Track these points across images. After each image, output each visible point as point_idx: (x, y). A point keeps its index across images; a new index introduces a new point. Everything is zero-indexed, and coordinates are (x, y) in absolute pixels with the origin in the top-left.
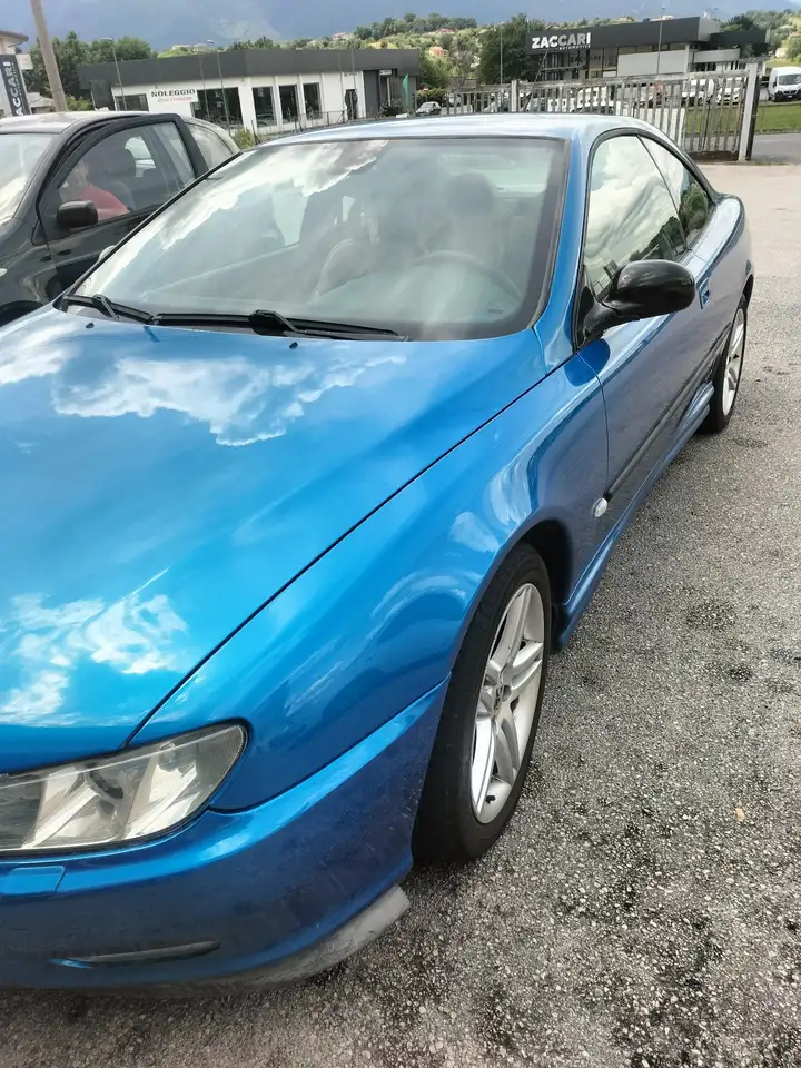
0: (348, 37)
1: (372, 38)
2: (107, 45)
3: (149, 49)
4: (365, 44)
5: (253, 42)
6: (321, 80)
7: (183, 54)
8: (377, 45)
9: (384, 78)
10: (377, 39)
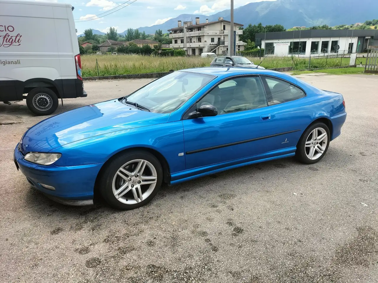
0: (361, 24)
1: (371, 25)
2: (270, 27)
3: (283, 28)
4: (368, 27)
5: (321, 26)
6: (340, 39)
7: (297, 30)
8: (373, 27)
9: (367, 39)
10: (374, 25)
